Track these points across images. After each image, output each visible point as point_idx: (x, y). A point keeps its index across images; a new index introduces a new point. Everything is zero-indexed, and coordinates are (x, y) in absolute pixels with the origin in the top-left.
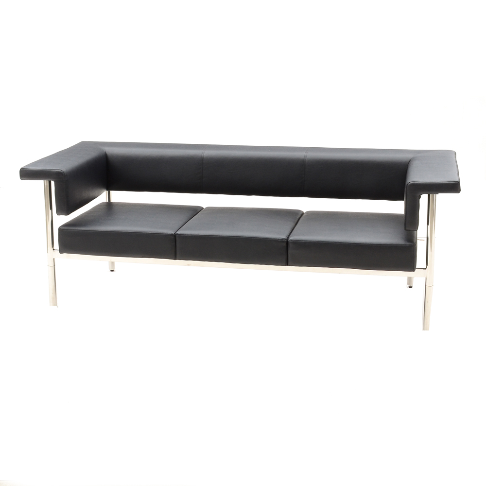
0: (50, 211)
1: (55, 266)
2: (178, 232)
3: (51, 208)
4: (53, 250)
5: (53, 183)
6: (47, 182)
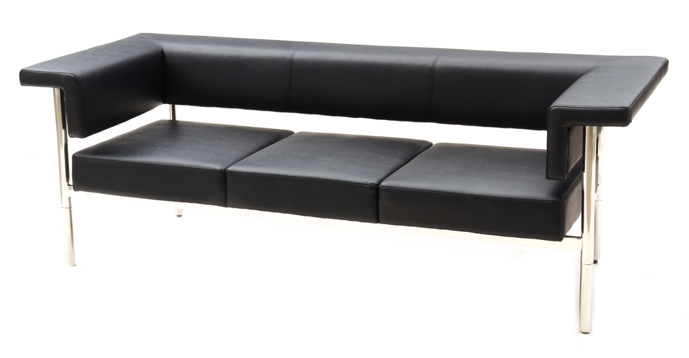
1: (72, 208)
2: (230, 169)
4: (69, 185)
6: (57, 91)
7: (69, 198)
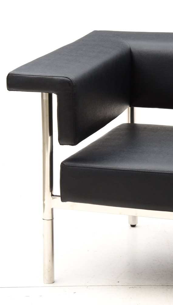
0: (49, 138)
1: (54, 220)
3: (51, 134)
4: (52, 195)
5: (55, 97)
6: (46, 95)
7: (52, 209)
